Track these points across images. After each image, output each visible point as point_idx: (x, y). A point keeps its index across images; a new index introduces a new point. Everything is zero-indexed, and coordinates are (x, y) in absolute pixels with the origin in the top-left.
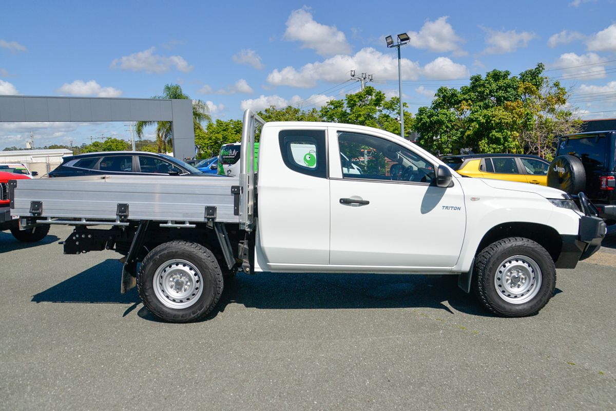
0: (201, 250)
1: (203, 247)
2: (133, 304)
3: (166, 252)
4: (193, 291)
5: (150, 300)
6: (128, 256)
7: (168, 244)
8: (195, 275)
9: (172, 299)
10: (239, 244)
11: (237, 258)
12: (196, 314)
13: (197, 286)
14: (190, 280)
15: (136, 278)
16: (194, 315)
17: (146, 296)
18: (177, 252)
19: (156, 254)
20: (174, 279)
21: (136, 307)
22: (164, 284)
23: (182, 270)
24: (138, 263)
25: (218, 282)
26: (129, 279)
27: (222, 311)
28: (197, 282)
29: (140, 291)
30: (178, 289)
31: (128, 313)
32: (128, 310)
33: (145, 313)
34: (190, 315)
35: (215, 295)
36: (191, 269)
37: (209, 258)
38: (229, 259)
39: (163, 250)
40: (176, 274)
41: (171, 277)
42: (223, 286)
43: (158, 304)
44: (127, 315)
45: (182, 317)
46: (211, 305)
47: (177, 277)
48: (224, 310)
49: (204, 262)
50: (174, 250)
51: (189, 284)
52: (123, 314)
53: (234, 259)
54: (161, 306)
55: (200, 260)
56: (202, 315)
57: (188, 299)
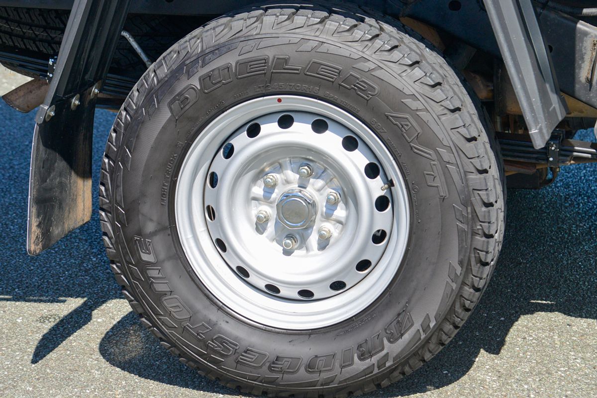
0: (396, 54)
1: (407, 38)
2: (74, 303)
3: (231, 59)
4: (363, 249)
5: (160, 287)
6: (56, 76)
7: (240, 22)
8: (372, 171)
9: (262, 284)
10: (582, 26)
11: (572, 95)
12: (374, 360)
13: (379, 226)
14: (349, 195)
15: (89, 183)
16: (368, 362)
17: (144, 266)
18: (286, 61)
19: (184, 69)
20: (270, 188)
21: (88, 318)
22: (223, 212)
23: (310, 149)
24: (100, 113)
25: (482, 210)
26: (62, 187)
27: (495, 348)
28: (382, 203)
29: (116, 244)
30: (290, 236)
31: (56, 345)
32: (53, 330)
33: (135, 345)
34: (347, 362)
35: (468, 270)
36: (350, 143)
37: (438, 94)
38: (536, 98)
39: (218, 50)
40: (280, 168)
41: (255, 179)
42: (501, 226)
43: (200, 305)
44: (53, 355)
45: (311, 367)
46: (447, 316)
47: (288, 182)
48: (502, 343)
49: (414, 113)
50: (270, 54)
51: (340, 212)
52: (31, 350)
53: (554, 98)
54: (213, 315)
55: (397, 99)
56: (403, 361)
57: (338, 286)
